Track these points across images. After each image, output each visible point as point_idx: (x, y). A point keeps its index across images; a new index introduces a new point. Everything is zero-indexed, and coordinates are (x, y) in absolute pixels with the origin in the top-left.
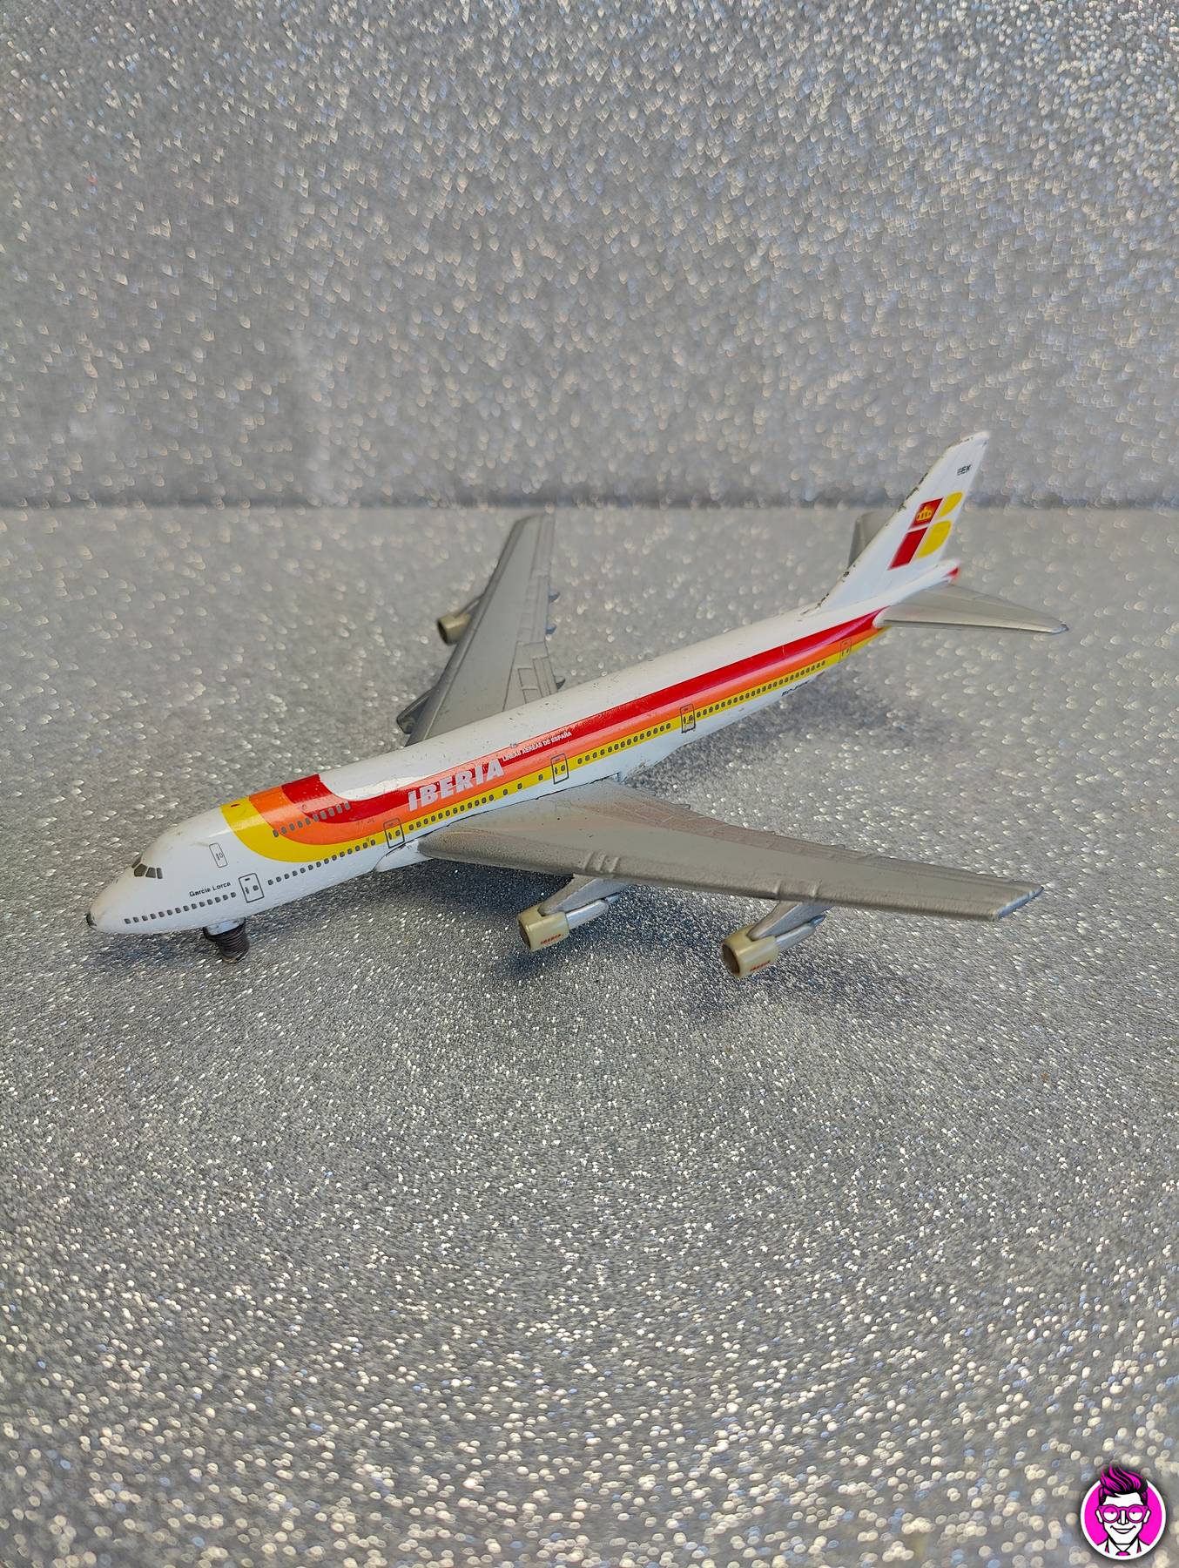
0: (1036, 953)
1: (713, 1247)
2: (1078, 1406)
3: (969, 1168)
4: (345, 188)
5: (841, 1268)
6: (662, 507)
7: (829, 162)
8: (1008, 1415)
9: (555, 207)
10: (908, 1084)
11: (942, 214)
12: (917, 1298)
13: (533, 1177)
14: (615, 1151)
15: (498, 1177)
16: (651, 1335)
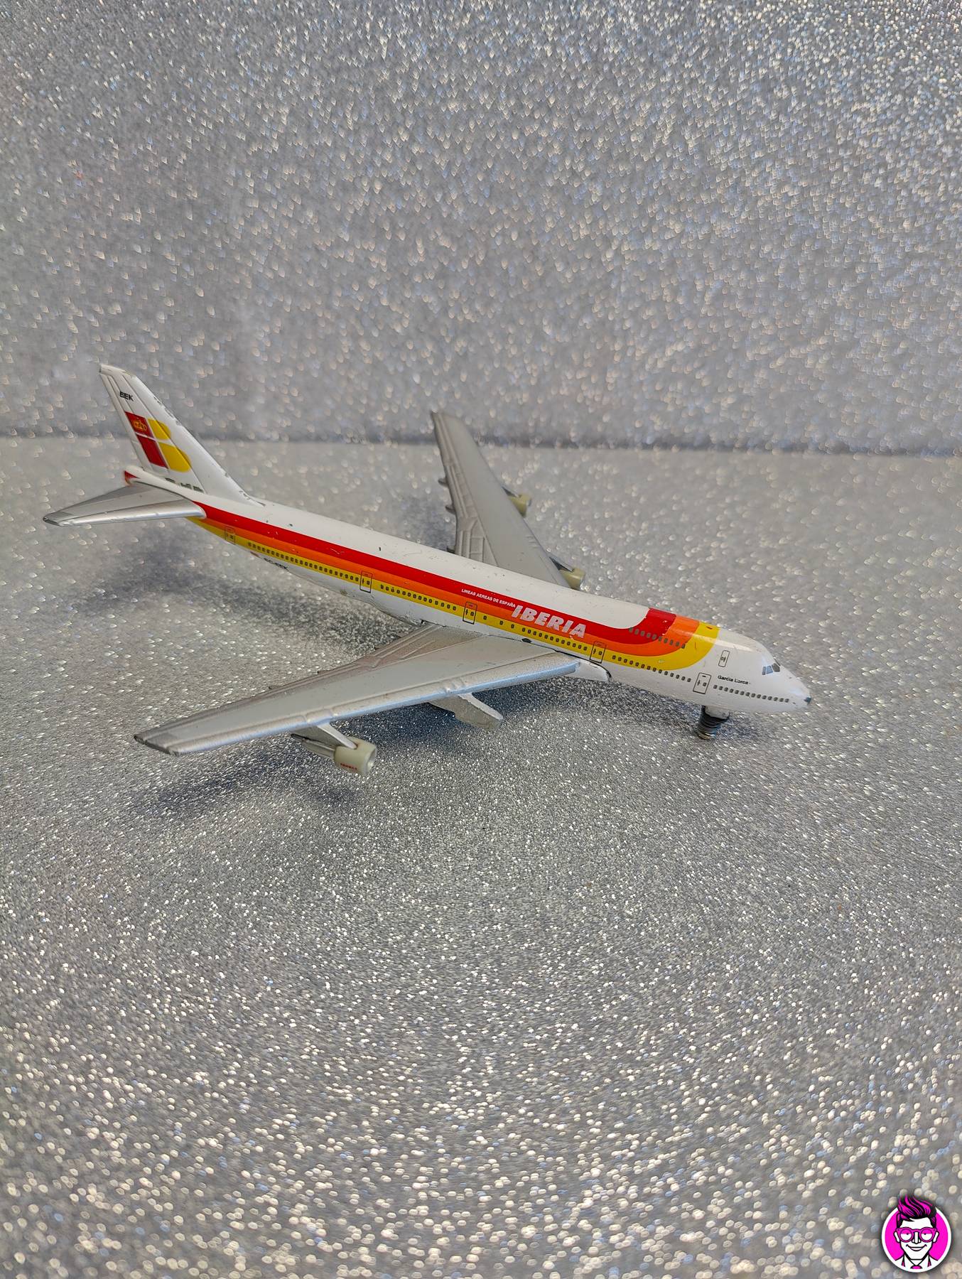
0: (832, 810)
1: (579, 1043)
2: (869, 1172)
3: (780, 981)
4: (283, 188)
5: (680, 1061)
6: (532, 446)
7: (669, 177)
8: (813, 1178)
9: (452, 206)
10: (732, 913)
11: (757, 221)
12: (741, 1085)
13: (434, 985)
14: (500, 965)
15: (406, 986)
16: (530, 1114)
